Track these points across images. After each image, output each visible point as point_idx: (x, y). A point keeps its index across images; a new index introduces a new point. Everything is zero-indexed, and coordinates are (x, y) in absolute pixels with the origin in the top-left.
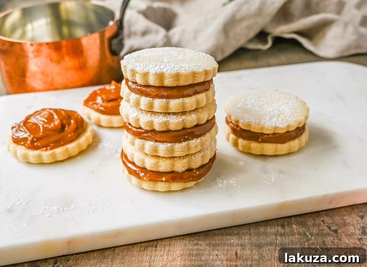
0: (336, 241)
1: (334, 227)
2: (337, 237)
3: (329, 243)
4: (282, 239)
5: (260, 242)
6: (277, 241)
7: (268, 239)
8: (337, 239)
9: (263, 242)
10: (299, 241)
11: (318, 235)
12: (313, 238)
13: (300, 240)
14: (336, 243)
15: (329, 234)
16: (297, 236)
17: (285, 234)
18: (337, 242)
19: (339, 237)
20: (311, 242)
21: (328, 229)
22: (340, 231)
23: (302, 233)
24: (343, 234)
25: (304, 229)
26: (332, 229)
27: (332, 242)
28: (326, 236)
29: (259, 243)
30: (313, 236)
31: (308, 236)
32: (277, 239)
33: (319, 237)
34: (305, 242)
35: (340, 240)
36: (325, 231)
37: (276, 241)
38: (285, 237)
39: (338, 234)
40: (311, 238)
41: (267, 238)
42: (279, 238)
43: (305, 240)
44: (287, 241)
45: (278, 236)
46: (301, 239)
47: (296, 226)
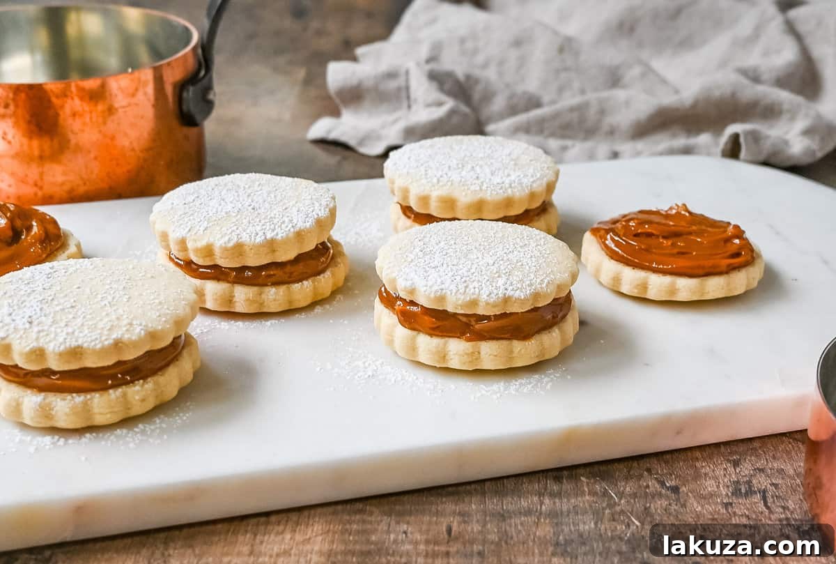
0: (674, 507)
1: (672, 480)
2: (678, 500)
3: (659, 511)
4: (554, 503)
5: (505, 508)
6: (543, 507)
7: (523, 503)
8: (676, 505)
9: (511, 507)
10: (591, 506)
11: (634, 495)
12: (622, 502)
13: (593, 505)
14: (673, 511)
15: (660, 495)
16: (587, 497)
17: (560, 494)
18: (675, 510)
19: (682, 500)
20: (618, 509)
21: (657, 486)
22: (684, 489)
23: (599, 492)
24: (690, 494)
25: (604, 484)
26: (668, 485)
27: (666, 510)
28: (653, 497)
29: (503, 509)
30: (623, 498)
31: (612, 496)
32: (542, 503)
33: (636, 500)
34: (604, 509)
35: (684, 506)
36: (651, 489)
37: (539, 508)
38: (560, 498)
39: (680, 495)
40: (620, 501)
41: (520, 500)
42: (547, 501)
43: (604, 505)
44: (565, 508)
45: (546, 498)
46: (597, 503)
47: (587, 478)
